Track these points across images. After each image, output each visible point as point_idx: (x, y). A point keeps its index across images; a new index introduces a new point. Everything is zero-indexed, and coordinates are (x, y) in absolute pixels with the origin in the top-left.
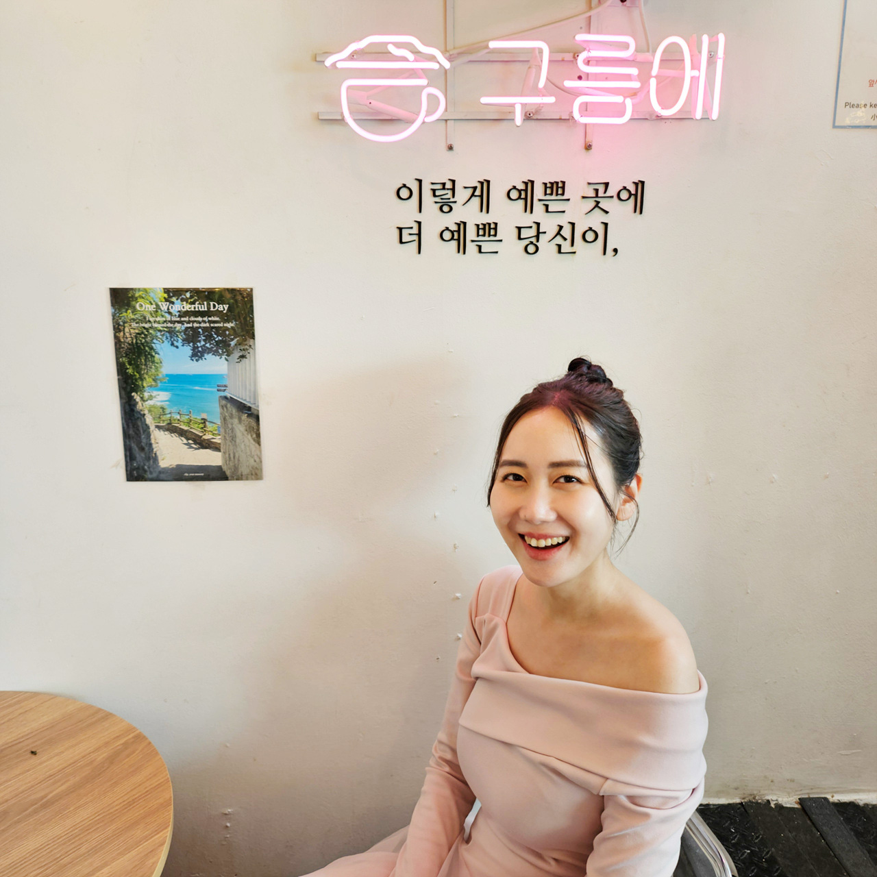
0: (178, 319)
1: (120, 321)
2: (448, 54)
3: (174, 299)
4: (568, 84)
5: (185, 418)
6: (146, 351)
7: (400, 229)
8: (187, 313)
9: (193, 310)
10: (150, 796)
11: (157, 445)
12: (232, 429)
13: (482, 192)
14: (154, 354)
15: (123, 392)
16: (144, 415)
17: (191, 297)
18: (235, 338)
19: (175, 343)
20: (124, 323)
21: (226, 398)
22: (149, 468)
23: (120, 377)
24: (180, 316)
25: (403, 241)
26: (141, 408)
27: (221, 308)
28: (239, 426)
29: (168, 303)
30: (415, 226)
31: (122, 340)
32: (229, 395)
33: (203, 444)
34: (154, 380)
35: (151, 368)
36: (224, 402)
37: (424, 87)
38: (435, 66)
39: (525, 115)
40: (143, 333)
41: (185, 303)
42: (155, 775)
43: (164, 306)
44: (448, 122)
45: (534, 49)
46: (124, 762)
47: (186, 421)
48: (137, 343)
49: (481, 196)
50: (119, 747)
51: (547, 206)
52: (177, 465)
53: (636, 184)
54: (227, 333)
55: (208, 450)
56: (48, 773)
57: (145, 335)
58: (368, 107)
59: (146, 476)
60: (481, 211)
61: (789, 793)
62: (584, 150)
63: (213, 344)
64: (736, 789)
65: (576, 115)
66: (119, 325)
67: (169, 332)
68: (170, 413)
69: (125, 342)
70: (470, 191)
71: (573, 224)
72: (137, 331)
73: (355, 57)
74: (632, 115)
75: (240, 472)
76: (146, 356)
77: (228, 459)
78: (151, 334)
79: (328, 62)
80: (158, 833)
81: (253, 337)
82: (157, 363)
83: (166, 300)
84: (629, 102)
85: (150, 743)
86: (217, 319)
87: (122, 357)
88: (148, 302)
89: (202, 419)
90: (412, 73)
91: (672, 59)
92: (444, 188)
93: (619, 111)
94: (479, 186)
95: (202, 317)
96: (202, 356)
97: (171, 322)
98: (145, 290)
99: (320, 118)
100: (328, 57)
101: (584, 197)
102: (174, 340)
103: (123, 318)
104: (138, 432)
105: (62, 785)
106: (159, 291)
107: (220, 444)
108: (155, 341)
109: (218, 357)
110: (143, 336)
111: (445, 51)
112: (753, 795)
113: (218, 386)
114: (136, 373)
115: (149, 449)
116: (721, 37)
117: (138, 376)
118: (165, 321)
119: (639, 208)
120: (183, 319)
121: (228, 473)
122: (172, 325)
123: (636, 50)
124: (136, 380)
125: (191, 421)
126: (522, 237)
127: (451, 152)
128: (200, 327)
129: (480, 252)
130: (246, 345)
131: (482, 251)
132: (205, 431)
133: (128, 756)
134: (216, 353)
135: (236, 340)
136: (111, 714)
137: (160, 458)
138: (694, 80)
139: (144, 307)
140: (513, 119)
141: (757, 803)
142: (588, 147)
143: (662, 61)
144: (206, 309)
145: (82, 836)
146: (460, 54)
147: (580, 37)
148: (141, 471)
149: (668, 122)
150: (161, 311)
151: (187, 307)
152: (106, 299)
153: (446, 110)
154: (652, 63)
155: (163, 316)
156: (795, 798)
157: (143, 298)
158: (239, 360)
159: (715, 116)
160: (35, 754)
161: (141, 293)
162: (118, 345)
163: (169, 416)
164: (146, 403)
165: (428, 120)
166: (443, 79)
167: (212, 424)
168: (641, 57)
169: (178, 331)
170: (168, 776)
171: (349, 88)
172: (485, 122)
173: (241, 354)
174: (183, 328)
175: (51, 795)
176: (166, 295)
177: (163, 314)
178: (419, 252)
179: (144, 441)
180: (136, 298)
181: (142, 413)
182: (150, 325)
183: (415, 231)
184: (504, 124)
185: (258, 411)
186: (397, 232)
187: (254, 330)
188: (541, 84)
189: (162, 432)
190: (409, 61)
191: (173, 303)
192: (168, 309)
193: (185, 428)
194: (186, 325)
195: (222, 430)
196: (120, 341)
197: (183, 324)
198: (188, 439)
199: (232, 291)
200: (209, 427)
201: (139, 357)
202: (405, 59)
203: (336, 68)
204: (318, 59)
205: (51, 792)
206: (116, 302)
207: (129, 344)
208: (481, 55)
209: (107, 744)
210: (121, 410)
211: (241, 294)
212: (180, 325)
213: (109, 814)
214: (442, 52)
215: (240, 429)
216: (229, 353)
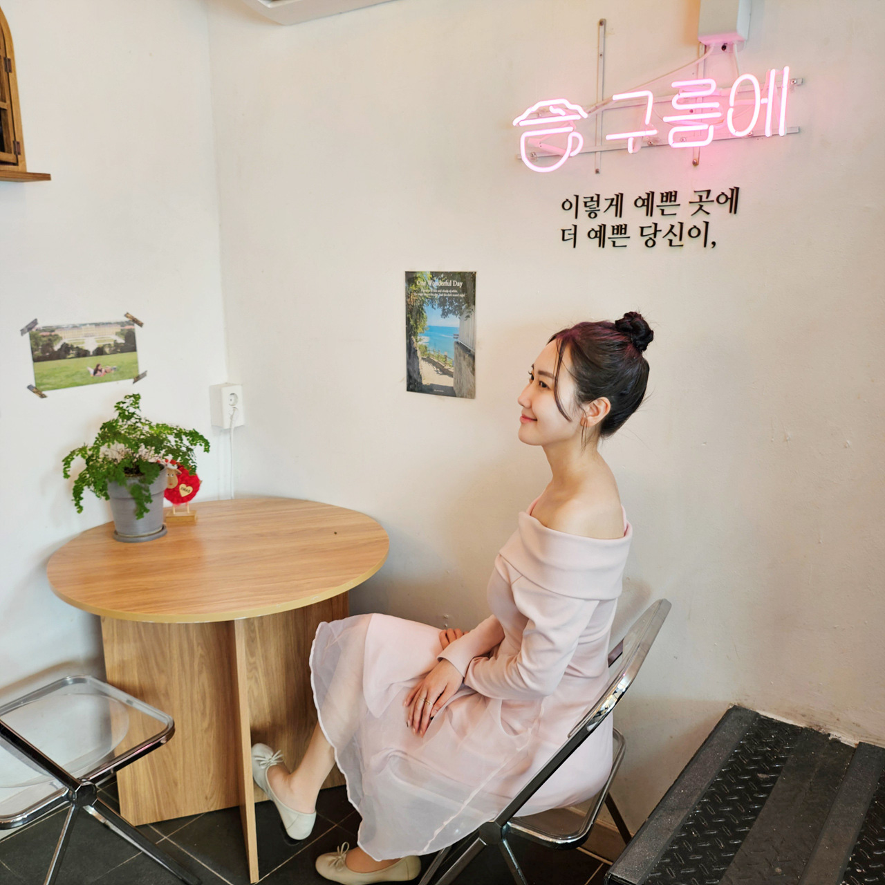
0: (437, 291)
1: (409, 291)
4: (667, 119)
5: (436, 354)
6: (420, 311)
8: (441, 288)
9: (444, 285)
11: (422, 370)
12: (460, 363)
13: (617, 203)
14: (424, 313)
15: (407, 335)
17: (444, 277)
19: (434, 306)
20: (411, 293)
21: (457, 343)
22: (417, 384)
23: (408, 326)
24: (437, 289)
25: (565, 239)
26: (415, 346)
27: (458, 285)
28: (464, 361)
29: (432, 281)
30: (573, 228)
32: (459, 341)
33: (445, 372)
34: (422, 329)
35: (422, 321)
36: (457, 346)
37: (570, 132)
38: (578, 117)
39: (647, 143)
41: (440, 281)
43: (430, 283)
44: (597, 153)
47: (437, 356)
48: (416, 305)
49: (617, 205)
52: (431, 384)
53: (732, 190)
54: (461, 300)
55: (446, 376)
57: (420, 300)
58: (539, 149)
59: (415, 388)
60: (616, 216)
62: (692, 166)
63: (453, 307)
64: (804, 716)
65: (671, 141)
66: (408, 294)
67: (431, 299)
69: (410, 305)
70: (610, 201)
71: (682, 224)
72: (416, 298)
74: (714, 137)
75: (463, 392)
76: (420, 314)
77: (455, 383)
78: (423, 300)
79: (515, 123)
81: (474, 304)
82: (425, 319)
83: (431, 279)
86: (456, 291)
88: (423, 280)
89: (445, 356)
91: (746, 92)
92: (592, 200)
93: (702, 135)
94: (615, 197)
95: (449, 290)
96: (447, 315)
97: (433, 293)
98: (421, 272)
101: (690, 202)
102: (434, 304)
104: (413, 361)
106: (429, 273)
107: (453, 372)
108: (424, 304)
109: (455, 316)
112: (820, 726)
114: (414, 324)
115: (418, 372)
116: (787, 70)
117: (415, 326)
118: (430, 292)
119: (734, 209)
120: (439, 291)
121: (456, 392)
122: (433, 295)
124: (414, 328)
125: (439, 356)
126: (644, 234)
127: (598, 175)
128: (447, 297)
129: (614, 246)
130: (471, 309)
131: (616, 245)
132: (446, 363)
134: (454, 313)
135: (465, 305)
137: (423, 379)
138: (764, 107)
139: (420, 283)
140: (626, 149)
141: (817, 733)
142: (695, 164)
143: (737, 93)
144: (451, 285)
147: (675, 84)
148: (413, 386)
150: (429, 285)
151: (442, 284)
152: (403, 278)
154: (728, 96)
155: (429, 289)
157: (420, 278)
158: (466, 318)
159: (782, 132)
160: (336, 534)
161: (419, 274)
163: (429, 352)
164: (418, 343)
165: (572, 155)
166: (594, 124)
167: (449, 359)
169: (436, 299)
173: (467, 315)
174: (438, 297)
176: (431, 276)
177: (429, 287)
178: (574, 246)
179: (416, 366)
180: (417, 278)
181: (416, 349)
182: (423, 295)
183: (573, 232)
185: (474, 352)
186: (561, 232)
187: (475, 300)
188: (647, 121)
189: (425, 362)
190: (563, 116)
191: (434, 281)
192: (432, 284)
193: (436, 360)
195: (455, 364)
196: (408, 304)
197: (439, 294)
198: (437, 368)
199: (465, 273)
201: (417, 314)
202: (559, 115)
206: (408, 280)
207: (412, 306)
208: (615, 104)
210: (406, 347)
211: (470, 275)
212: (437, 295)
215: (464, 364)
216: (461, 314)
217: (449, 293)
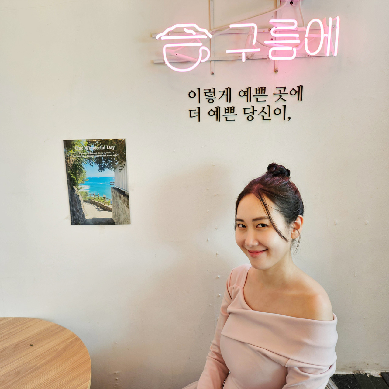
0: (93, 153)
1: (68, 154)
2: (211, 31)
3: (91, 145)
4: (266, 42)
5: (96, 197)
6: (79, 168)
7: (191, 111)
8: (97, 151)
9: (99, 149)
10: (81, 366)
11: (84, 209)
12: (117, 202)
13: (227, 93)
14: (82, 169)
15: (69, 186)
16: (79, 196)
17: (98, 143)
18: (118, 161)
19: (92, 164)
20: (70, 155)
21: (114, 188)
22: (81, 219)
23: (68, 179)
25: (192, 116)
26: (77, 193)
27: (111, 148)
28: (120, 200)
29: (88, 146)
30: (197, 109)
31: (69, 163)
32: (115, 187)
33: (104, 209)
34: (82, 180)
35: (81, 175)
36: (113, 190)
37: (200, 47)
38: (205, 37)
39: (247, 57)
40: (78, 160)
41: (96, 146)
42: (84, 356)
43: (87, 148)
44: (212, 62)
45: (250, 27)
46: (70, 350)
47: (96, 198)
48: (75, 164)
49: (227, 95)
50: (68, 343)
51: (257, 98)
52: (93, 218)
53: (299, 87)
54: (114, 159)
55: (106, 211)
56: (37, 355)
57: (79, 160)
58: (176, 57)
59: (80, 223)
60: (227, 102)
61: (376, 370)
62: (274, 72)
63: (108, 164)
64: (351, 367)
65: (270, 56)
66: (68, 156)
67: (89, 159)
68: (90, 195)
69: (70, 164)
70: (222, 93)
71: (269, 107)
72: (75, 159)
73: (169, 34)
74: (297, 55)
75: (120, 221)
76: (79, 170)
77: (115, 215)
78: (81, 160)
79: (157, 37)
80: (84, 383)
81: (125, 160)
82: (84, 173)
84: (295, 50)
85: (82, 342)
86: (110, 153)
87: (69, 170)
88: (80, 146)
89: (104, 197)
90: (195, 41)
91: (315, 29)
92: (210, 92)
93: (290, 53)
94: (226, 90)
95: (103, 152)
96: (103, 169)
97: (90, 155)
98: (79, 141)
99: (154, 62)
100: (157, 35)
101: (274, 94)
102: (91, 163)
103: (69, 153)
104: (76, 204)
105: (44, 360)
106: (84, 141)
107: (111, 208)
108: (83, 163)
109: (110, 170)
110: (78, 161)
111: (210, 30)
112: (359, 370)
113: (110, 183)
114: (75, 178)
115: (81, 211)
116: (338, 19)
117: (76, 179)
118: (87, 154)
119: (300, 98)
120: (95, 153)
121: (115, 221)
122: (90, 156)
123: (298, 26)
124: (75, 180)
125: (99, 198)
126: (246, 113)
127: (213, 76)
128: (102, 157)
129: (227, 120)
130: (123, 164)
131: (228, 120)
132: (105, 202)
133: (72, 347)
134: (109, 168)
135: (118, 162)
136: (65, 328)
137: (85, 215)
138: (326, 39)
139: (78, 148)
140: (241, 60)
141: (361, 374)
142: (276, 71)
143: (310, 30)
144: (105, 149)
145: (51, 383)
146: (216, 31)
147: (272, 21)
148: (77, 221)
149: (313, 58)
150: (86, 150)
151: (97, 148)
152: (62, 145)
153: (211, 56)
154: (305, 31)
155: (86, 152)
156: (379, 372)
157: (78, 144)
158: (119, 171)
159: (336, 55)
160: (32, 346)
161: (77, 142)
162: (67, 166)
163: (89, 196)
164: (80, 190)
165: (202, 61)
166: (209, 42)
167: (108, 200)
168: (300, 29)
169: (93, 159)
170: (90, 357)
171: (167, 48)
172: (229, 61)
173: (120, 168)
174: (95, 157)
175: (38, 365)
176: (87, 143)
177: (86, 151)
178: (199, 121)
179: (79, 207)
180: (75, 145)
181: (78, 195)
182: (81, 156)
183: (197, 111)
184: (238, 62)
185: (128, 193)
186: (189, 112)
187: (126, 157)
188: (254, 43)
189: (86, 203)
190: (193, 35)
191: (90, 146)
192: (88, 149)
193: (96, 201)
194: (96, 156)
195: (113, 202)
196: (68, 164)
197: (95, 155)
198: (97, 206)
199: (116, 140)
200: (107, 201)
201: (76, 170)
202: (191, 34)
203: (161, 40)
204: (153, 36)
205: (38, 363)
206: (66, 147)
207: (72, 164)
208: (226, 31)
209: (63, 342)
210: (69, 194)
211: (120, 142)
212: (94, 156)
213: (63, 374)
214: (208, 31)
215: (120, 202)
216: (115, 168)
217: (104, 154)
